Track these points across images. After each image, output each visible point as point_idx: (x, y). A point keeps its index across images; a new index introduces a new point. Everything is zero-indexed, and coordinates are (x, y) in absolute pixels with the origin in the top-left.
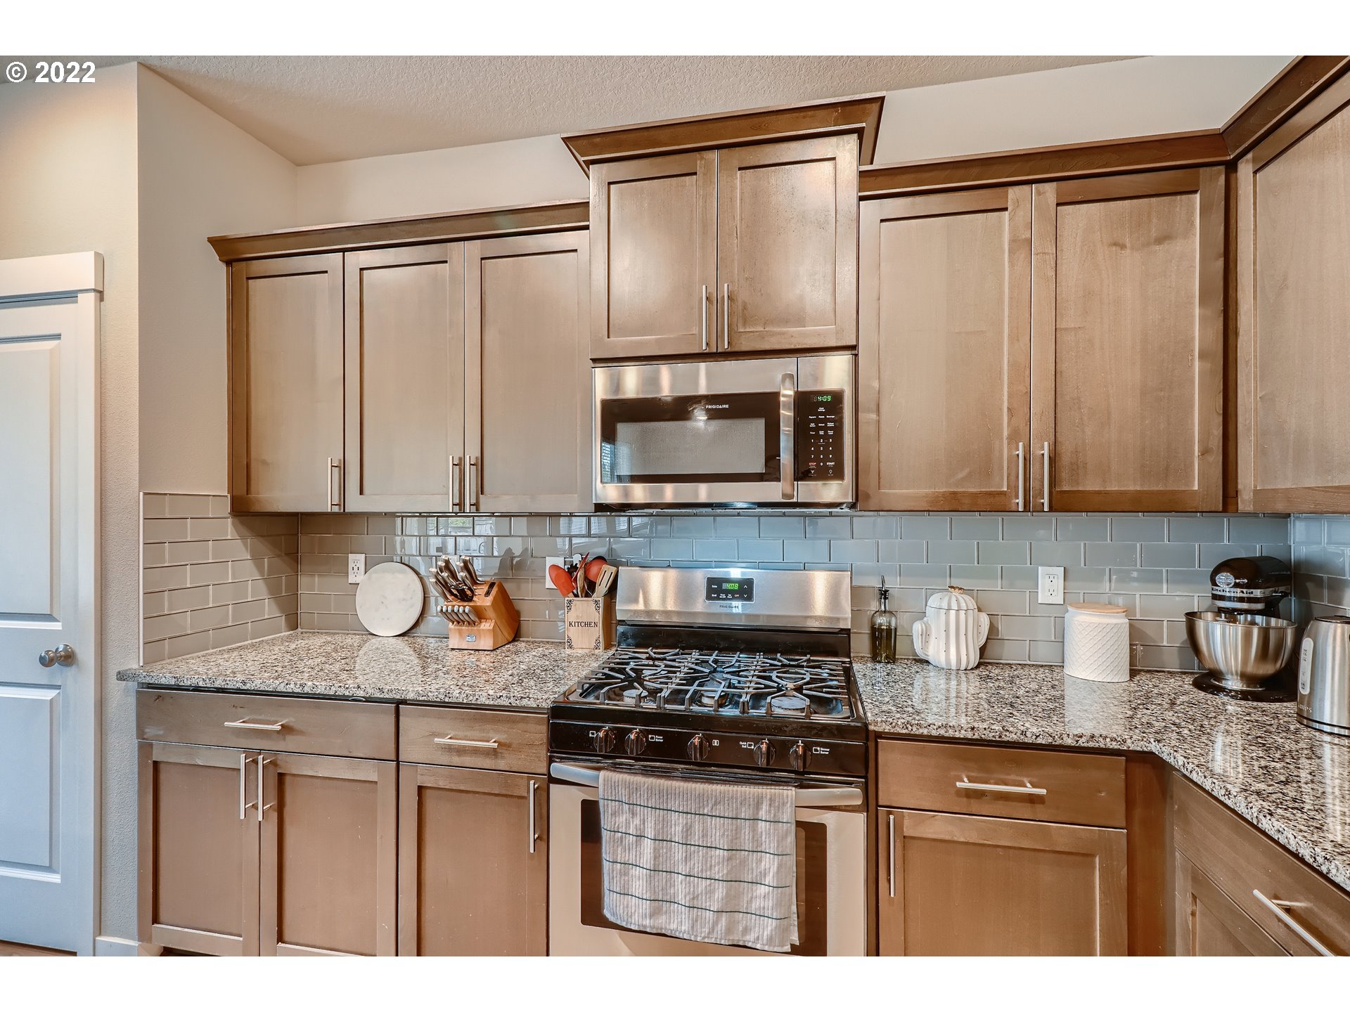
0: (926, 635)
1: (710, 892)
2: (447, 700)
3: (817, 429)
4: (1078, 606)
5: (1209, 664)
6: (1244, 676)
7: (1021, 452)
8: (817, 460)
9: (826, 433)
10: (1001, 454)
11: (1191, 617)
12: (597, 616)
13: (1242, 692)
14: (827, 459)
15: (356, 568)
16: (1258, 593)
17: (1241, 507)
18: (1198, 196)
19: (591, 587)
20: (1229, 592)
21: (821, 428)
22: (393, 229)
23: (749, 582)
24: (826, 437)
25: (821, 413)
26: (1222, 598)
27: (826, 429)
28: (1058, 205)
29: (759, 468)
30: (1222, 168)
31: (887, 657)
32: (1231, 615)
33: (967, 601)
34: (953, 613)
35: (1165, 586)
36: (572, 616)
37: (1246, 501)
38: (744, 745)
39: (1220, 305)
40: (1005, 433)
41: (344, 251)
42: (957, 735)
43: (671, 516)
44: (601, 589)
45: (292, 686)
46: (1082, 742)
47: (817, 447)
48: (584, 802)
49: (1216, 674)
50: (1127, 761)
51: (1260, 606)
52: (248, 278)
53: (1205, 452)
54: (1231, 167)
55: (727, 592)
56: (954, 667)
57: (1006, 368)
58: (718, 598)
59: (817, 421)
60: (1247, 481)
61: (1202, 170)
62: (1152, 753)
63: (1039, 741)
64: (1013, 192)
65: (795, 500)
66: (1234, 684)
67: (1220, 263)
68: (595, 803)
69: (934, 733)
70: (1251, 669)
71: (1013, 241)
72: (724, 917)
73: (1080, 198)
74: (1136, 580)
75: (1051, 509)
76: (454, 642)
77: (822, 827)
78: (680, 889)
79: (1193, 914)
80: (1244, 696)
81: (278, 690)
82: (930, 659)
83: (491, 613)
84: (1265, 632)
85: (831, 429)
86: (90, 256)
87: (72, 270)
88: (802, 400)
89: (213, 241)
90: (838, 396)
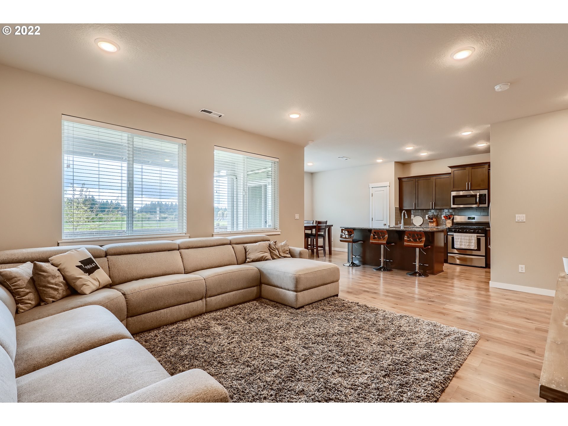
1: (467, 244)
8: (482, 202)
12: (451, 222)
14: (484, 202)
15: (412, 217)
23: (475, 217)
27: (484, 198)
29: (475, 203)
31: (488, 228)
36: (447, 222)
41: (416, 178)
44: (451, 219)
48: (452, 237)
52: (403, 182)
58: (470, 219)
59: (482, 197)
65: (478, 207)
68: (454, 237)
72: (468, 246)
76: (430, 225)
77: (480, 238)
78: (463, 243)
83: (435, 221)
86: (389, 182)
87: (387, 184)
88: (480, 195)
89: (398, 178)
90: (485, 194)
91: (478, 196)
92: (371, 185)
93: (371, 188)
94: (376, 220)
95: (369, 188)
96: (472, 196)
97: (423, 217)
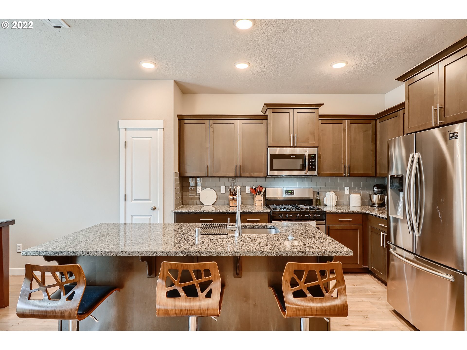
0: (326, 200)
2: (249, 212)
3: (311, 161)
4: (352, 193)
5: (373, 203)
6: (378, 204)
7: (345, 166)
8: (311, 167)
9: (313, 162)
10: (342, 167)
11: (370, 195)
12: (262, 199)
13: (378, 206)
14: (313, 167)
15: (199, 190)
16: (380, 190)
17: (378, 176)
18: (371, 124)
19: (260, 192)
20: (376, 190)
21: (312, 161)
22: (223, 117)
24: (313, 163)
25: (312, 159)
26: (375, 191)
27: (313, 161)
28: (350, 124)
30: (375, 120)
32: (376, 194)
33: (334, 193)
34: (332, 195)
35: (366, 190)
36: (256, 199)
37: (378, 175)
38: (306, 216)
39: (374, 143)
40: (342, 163)
41: (209, 119)
42: (339, 212)
43: (275, 177)
44: (262, 193)
45: (215, 211)
46: (356, 212)
47: (311, 165)
49: (374, 204)
50: (363, 215)
51: (380, 192)
52: (185, 124)
53: (372, 167)
54: (376, 120)
55: (289, 193)
56: (332, 206)
57: (342, 151)
58: (287, 194)
59: (311, 160)
60: (378, 171)
61: (372, 120)
62: (366, 213)
63: (351, 212)
64: (343, 121)
65: (307, 174)
66: (376, 205)
67: (375, 135)
69: (335, 212)
70: (379, 203)
71: (343, 129)
73: (354, 123)
74: (360, 189)
75: (350, 176)
79: (371, 234)
80: (378, 207)
81: (211, 212)
82: (327, 205)
84: (381, 196)
85: (314, 161)
86: (163, 120)
87: (159, 123)
88: (309, 156)
89: (178, 115)
90: (315, 155)
91: (307, 158)
92: (123, 124)
93: (122, 131)
94: (135, 200)
95: (119, 129)
96: (297, 157)
97: (218, 191)
